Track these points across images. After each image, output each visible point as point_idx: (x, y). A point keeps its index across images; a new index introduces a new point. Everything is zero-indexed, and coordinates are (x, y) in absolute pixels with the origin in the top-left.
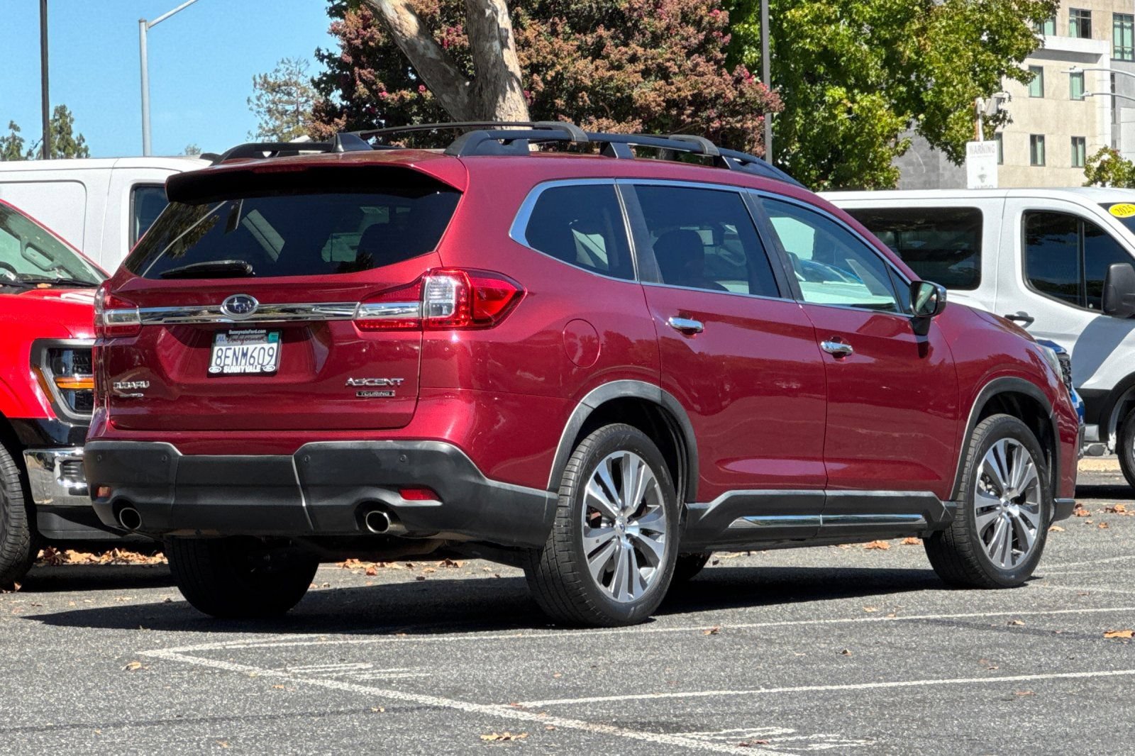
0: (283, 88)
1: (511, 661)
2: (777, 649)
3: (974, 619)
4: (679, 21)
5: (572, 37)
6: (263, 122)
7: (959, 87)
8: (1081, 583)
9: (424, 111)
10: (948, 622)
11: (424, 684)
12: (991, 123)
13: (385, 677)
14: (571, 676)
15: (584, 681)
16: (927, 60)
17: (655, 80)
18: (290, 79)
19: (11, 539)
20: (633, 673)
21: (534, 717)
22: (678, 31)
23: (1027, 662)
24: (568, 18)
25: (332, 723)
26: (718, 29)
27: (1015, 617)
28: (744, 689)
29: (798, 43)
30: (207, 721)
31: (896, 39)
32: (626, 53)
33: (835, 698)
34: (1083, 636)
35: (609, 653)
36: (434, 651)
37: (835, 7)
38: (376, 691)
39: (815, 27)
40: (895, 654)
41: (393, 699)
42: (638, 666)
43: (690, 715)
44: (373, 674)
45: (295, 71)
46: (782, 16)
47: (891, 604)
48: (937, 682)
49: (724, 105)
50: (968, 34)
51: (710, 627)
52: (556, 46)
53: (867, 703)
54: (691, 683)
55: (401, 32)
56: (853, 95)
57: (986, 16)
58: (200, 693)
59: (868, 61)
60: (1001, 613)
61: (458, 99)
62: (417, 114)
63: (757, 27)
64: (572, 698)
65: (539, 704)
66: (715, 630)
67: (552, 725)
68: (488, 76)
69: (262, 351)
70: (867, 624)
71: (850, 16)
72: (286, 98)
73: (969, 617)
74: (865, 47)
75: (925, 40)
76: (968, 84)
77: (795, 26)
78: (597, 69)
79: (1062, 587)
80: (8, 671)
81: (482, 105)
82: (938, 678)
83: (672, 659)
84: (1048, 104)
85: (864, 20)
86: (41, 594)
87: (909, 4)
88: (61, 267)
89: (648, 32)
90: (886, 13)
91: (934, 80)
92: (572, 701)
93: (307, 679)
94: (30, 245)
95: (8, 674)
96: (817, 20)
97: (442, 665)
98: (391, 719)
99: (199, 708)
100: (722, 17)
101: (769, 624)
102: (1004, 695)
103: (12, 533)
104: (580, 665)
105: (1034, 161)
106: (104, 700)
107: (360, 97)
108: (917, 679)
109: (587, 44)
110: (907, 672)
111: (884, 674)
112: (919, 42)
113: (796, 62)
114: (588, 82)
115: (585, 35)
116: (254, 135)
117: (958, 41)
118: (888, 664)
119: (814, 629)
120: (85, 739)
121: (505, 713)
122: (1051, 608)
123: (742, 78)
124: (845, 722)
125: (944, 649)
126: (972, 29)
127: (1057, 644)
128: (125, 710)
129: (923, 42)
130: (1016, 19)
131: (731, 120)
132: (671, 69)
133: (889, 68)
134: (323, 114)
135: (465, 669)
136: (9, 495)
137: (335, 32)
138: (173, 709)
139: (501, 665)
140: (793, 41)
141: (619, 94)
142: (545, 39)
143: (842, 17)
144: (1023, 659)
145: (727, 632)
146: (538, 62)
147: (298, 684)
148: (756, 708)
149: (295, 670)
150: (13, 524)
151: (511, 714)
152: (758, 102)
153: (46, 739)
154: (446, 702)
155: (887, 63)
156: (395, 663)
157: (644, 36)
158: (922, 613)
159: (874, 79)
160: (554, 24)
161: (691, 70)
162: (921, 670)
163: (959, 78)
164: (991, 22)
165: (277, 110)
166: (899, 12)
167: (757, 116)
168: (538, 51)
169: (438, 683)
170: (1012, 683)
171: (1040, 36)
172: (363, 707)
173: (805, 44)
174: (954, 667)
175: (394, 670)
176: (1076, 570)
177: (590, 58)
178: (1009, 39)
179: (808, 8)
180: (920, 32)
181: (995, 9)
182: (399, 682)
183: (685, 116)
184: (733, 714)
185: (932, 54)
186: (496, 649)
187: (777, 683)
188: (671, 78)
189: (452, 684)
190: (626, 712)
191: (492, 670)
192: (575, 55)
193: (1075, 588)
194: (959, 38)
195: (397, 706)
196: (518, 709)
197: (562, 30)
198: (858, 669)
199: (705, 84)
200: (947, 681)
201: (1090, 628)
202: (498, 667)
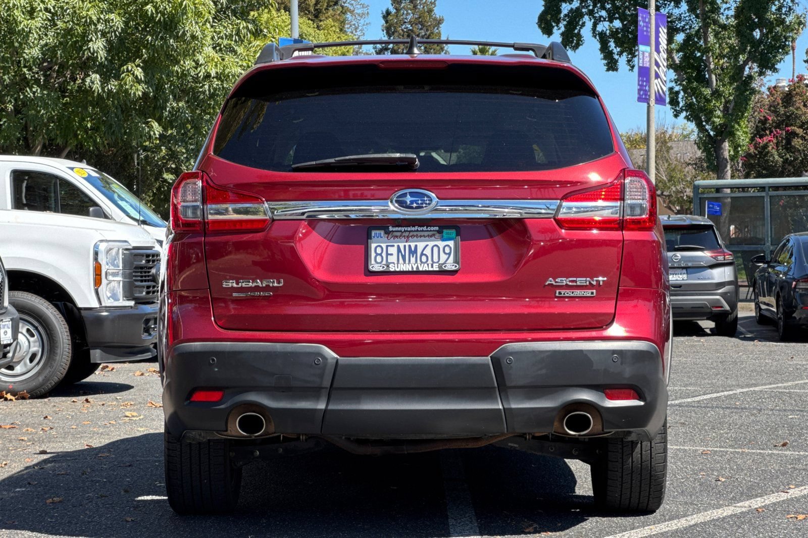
69: (435, 249)
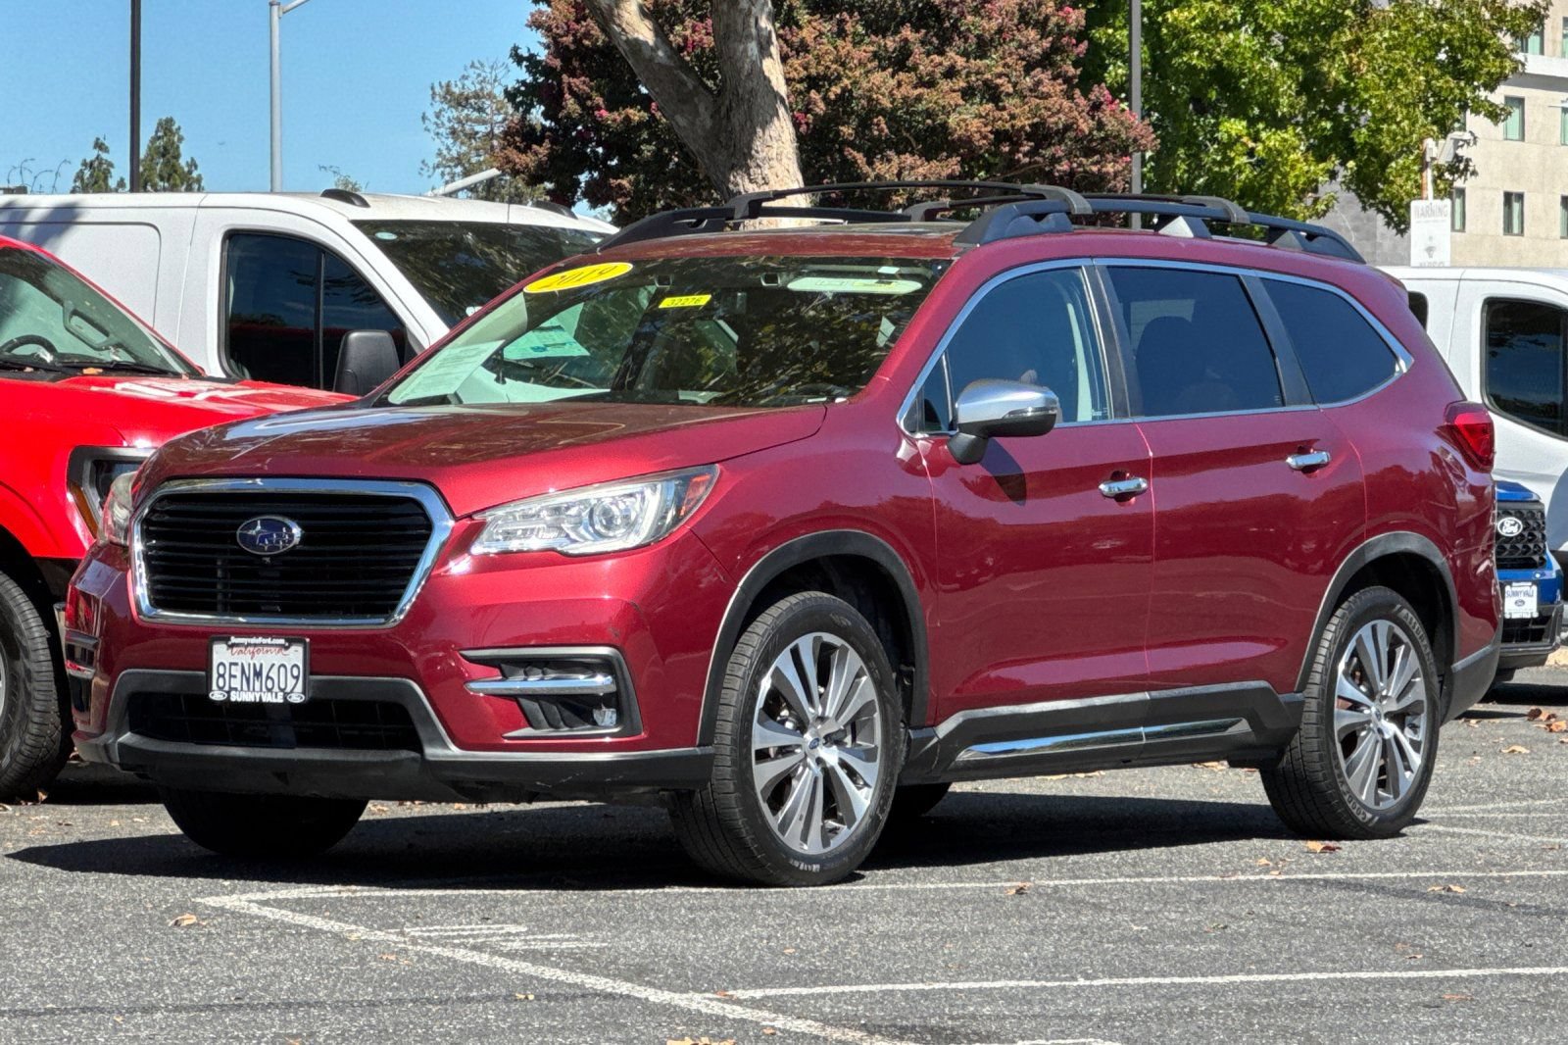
0: (472, 101)
1: (725, 926)
2: (1106, 918)
3: (1393, 881)
4: (1016, 21)
5: (867, 40)
6: (443, 148)
7: (1405, 123)
8: (1549, 832)
9: (658, 138)
10: (1355, 885)
11: (596, 958)
12: (1447, 175)
13: (541, 947)
14: (808, 952)
15: (826, 960)
16: (1361, 85)
17: (981, 104)
18: (482, 89)
19: (34, 729)
20: (897, 949)
21: (749, 1014)
22: (1014, 35)
23: (1464, 950)
24: (861, 14)
25: (456, 1015)
26: (1070, 34)
27: (1452, 879)
28: (1054, 979)
29: (1182, 56)
30: (277, 1007)
31: (1316, 55)
32: (941, 64)
33: (1183, 997)
34: (1547, 912)
35: (867, 919)
36: (617, 909)
37: (1235, 9)
38: (527, 968)
39: (1205, 36)
40: (1276, 932)
41: (550, 980)
42: (906, 940)
43: (973, 1017)
44: (526, 941)
45: (490, 77)
46: (1160, 19)
47: (1275, 855)
48: (1332, 975)
49: (1077, 140)
50: (1419, 51)
51: (1014, 884)
52: (843, 52)
53: (1230, 1005)
54: (978, 968)
55: (619, 26)
56: (1258, 132)
57: (1445, 26)
58: (274, 964)
59: (1278, 84)
60: (1433, 874)
61: (698, 123)
62: (648, 142)
63: (1125, 32)
64: (805, 986)
65: (758, 994)
66: (1022, 888)
67: (773, 1027)
68: (741, 91)
70: (1241, 885)
71: (1256, 20)
72: (475, 115)
73: (1385, 878)
74: (1275, 64)
75: (1358, 57)
76: (1416, 121)
77: (1178, 32)
78: (899, 85)
79: (1522, 837)
80: (7, 922)
81: (731, 132)
82: (1334, 970)
83: (955, 931)
84: (1530, 151)
85: (1274, 27)
86: (74, 808)
87: (1338, 7)
88: (118, 346)
89: (971, 36)
90: (1306, 18)
91: (1369, 113)
92: (805, 991)
93: (430, 946)
94: (75, 313)
95: (6, 926)
96: (1210, 25)
97: (625, 931)
98: (542, 1011)
99: (269, 986)
100: (1076, 17)
101: (1099, 881)
102: (1427, 999)
103: (36, 720)
104: (823, 936)
105: (1508, 228)
106: (135, 970)
107: (568, 116)
108: (1304, 971)
109: (886, 50)
110: (1290, 959)
111: (1258, 962)
112: (1351, 59)
113: (1177, 84)
114: (886, 103)
115: (884, 37)
116: (431, 165)
117: (1404, 58)
118: (1264, 946)
119: (1163, 890)
120: (98, 1030)
121: (707, 1005)
122: (1503, 868)
123: (1101, 103)
124: (1195, 1034)
125: (1347, 925)
126: (1424, 44)
127: (1508, 922)
128: (162, 987)
129: (1355, 60)
130: (1487, 31)
131: (1084, 160)
132: (1003, 88)
133: (1308, 94)
134: (517, 139)
135: (658, 937)
136: (33, 667)
137: (536, 24)
138: (232, 988)
139: (710, 932)
140: (1176, 54)
141: (929, 121)
142: (829, 42)
143: (1244, 22)
144: (1458, 945)
145: (1039, 892)
146: (818, 74)
147: (417, 954)
148: (1069, 1009)
149: (415, 932)
150: (37, 708)
151: (716, 1008)
152: (1124, 136)
153: (42, 1029)
154: (624, 988)
155: (1304, 88)
156: (559, 926)
157: (966, 41)
158: (1319, 870)
159: (1285, 110)
160: (841, 22)
161: (1031, 90)
162: (1312, 956)
163: (1405, 112)
164: (1452, 34)
165: (463, 131)
166: (1323, 17)
167: (1121, 156)
168: (818, 58)
169: (617, 958)
170: (1440, 981)
171: (1520, 56)
172: (504, 991)
173: (1191, 58)
174: (1358, 953)
175: (556, 936)
176: (1543, 812)
177: (890, 70)
178: (1476, 59)
179: (1196, 8)
180: (1350, 47)
181: (1458, 17)
182: (561, 954)
183: (1021, 155)
184: (1034, 1016)
185: (1369, 77)
186: (706, 909)
187: (1103, 972)
188: (1002, 101)
189: (637, 960)
190: (882, 1010)
191: (696, 940)
192: (869, 66)
193: (1539, 839)
194: (1407, 56)
195: (553, 991)
196: (726, 1002)
197: (852, 30)
198: (1220, 953)
199: (1049, 110)
200: (1348, 975)
201: (1558, 899)
202: (705, 935)
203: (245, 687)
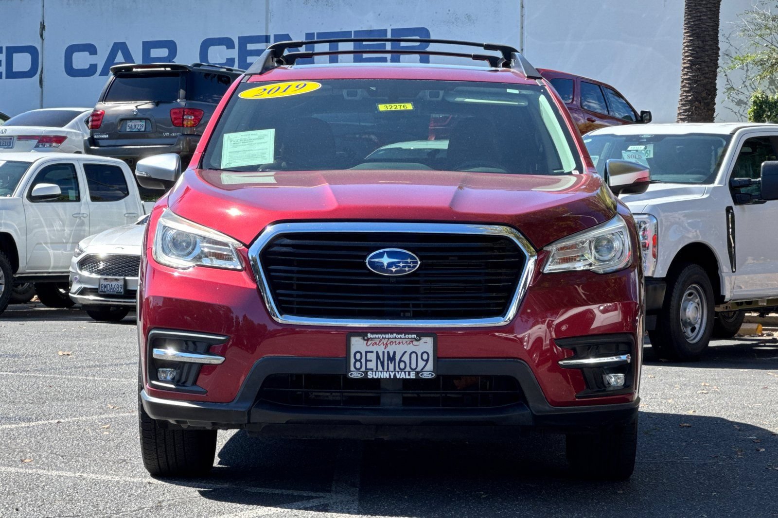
203: (380, 368)
